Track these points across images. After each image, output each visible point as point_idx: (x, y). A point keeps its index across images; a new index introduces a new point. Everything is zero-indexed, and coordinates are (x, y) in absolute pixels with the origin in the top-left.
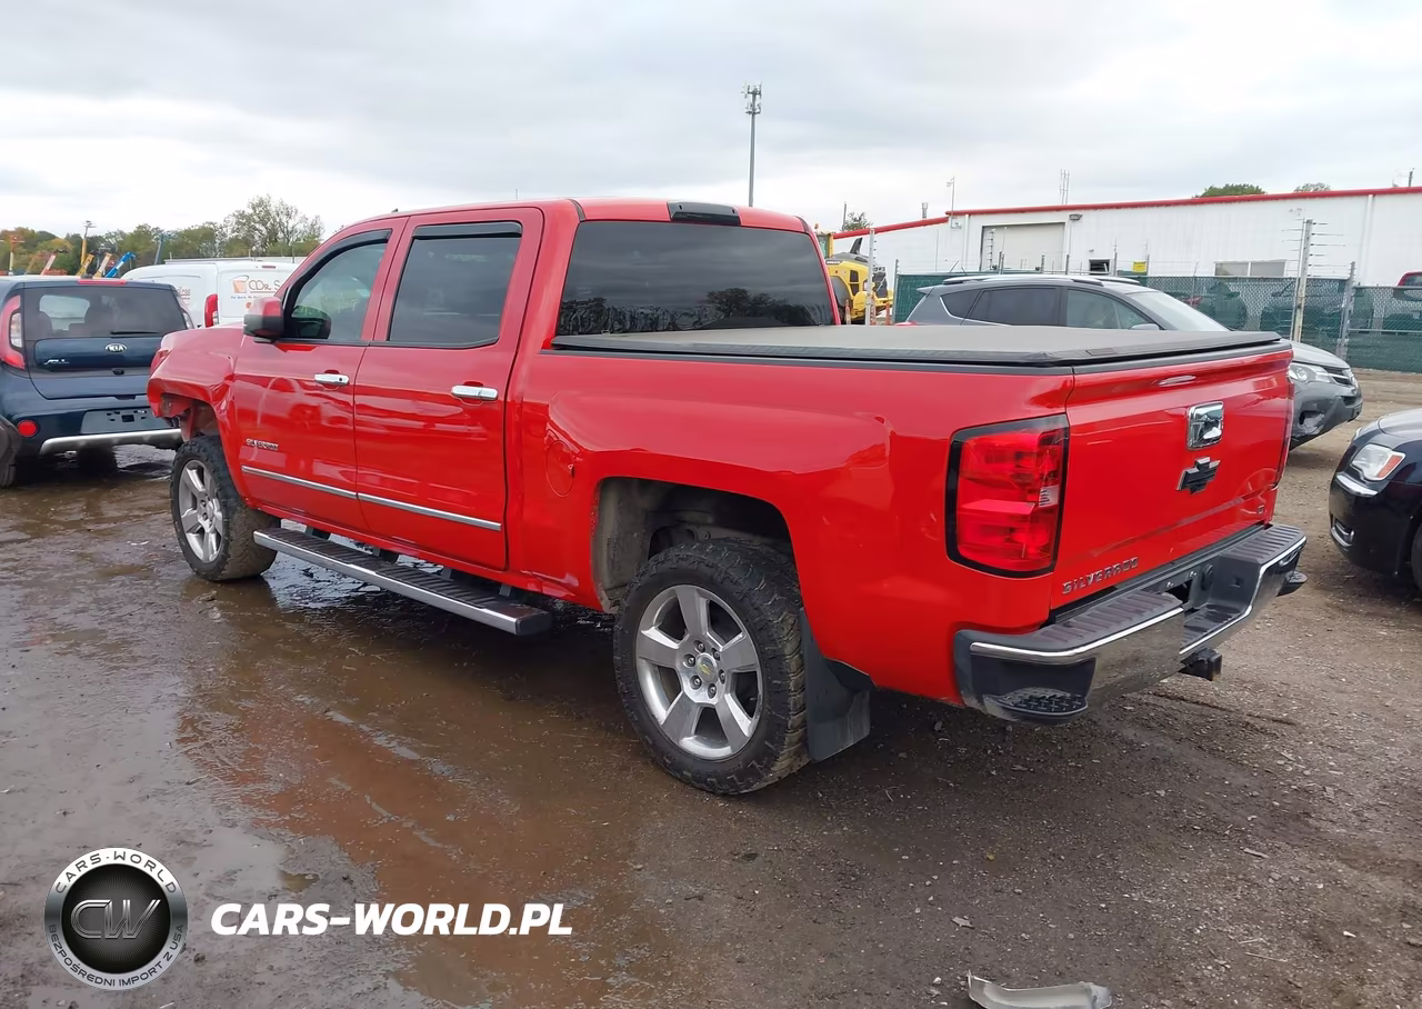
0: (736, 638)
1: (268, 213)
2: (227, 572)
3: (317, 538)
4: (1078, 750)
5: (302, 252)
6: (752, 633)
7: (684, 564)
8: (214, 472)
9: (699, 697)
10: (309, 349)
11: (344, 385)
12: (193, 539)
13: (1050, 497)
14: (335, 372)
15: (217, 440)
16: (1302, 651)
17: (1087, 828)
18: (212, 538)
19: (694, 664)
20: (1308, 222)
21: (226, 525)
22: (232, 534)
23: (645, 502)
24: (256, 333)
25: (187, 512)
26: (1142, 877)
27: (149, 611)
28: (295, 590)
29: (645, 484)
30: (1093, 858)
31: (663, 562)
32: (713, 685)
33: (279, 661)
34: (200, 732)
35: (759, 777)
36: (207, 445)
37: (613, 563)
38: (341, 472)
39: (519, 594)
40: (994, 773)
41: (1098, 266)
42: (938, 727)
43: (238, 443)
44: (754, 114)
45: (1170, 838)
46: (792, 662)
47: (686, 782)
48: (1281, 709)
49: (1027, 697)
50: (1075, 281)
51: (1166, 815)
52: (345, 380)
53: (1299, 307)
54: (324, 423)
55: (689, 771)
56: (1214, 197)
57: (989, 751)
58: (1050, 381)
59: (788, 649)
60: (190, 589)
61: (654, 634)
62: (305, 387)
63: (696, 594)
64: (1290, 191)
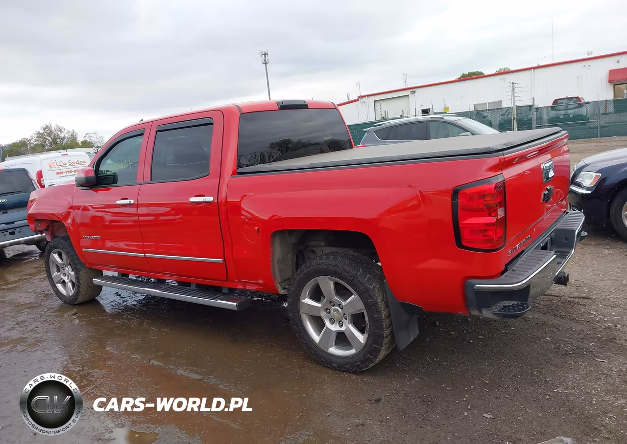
0: (351, 298)
1: (51, 131)
2: (80, 299)
3: (123, 277)
4: (503, 325)
5: (70, 147)
6: (360, 294)
7: (320, 266)
8: (67, 253)
9: (335, 328)
10: (109, 190)
11: (132, 204)
12: (60, 287)
13: (501, 213)
14: (127, 199)
15: (67, 238)
16: (577, 265)
17: (523, 360)
18: (70, 284)
19: (330, 312)
20: (513, 83)
21: (77, 278)
22: (81, 281)
23: (293, 240)
24: (82, 185)
25: (55, 274)
26: (558, 380)
27: (46, 324)
28: (114, 303)
29: (291, 232)
30: (532, 375)
31: (309, 267)
32: (341, 321)
33: (119, 339)
34: (91, 381)
35: (373, 362)
36: (62, 241)
37: (281, 271)
38: (125, 245)
39: (232, 291)
40: (471, 341)
41: (425, 112)
42: (437, 324)
43: (79, 238)
44: (266, 63)
45: (562, 360)
46: (382, 306)
47: (335, 369)
48: (581, 292)
49: (502, 307)
50: (432, 118)
51: (555, 349)
52: (132, 201)
53: (514, 119)
54: (107, 223)
55: (335, 364)
56: (465, 78)
57: (465, 332)
58: (493, 160)
59: (379, 300)
60: (61, 310)
61: (308, 301)
62: (94, 208)
63: (328, 280)
64: (494, 72)
